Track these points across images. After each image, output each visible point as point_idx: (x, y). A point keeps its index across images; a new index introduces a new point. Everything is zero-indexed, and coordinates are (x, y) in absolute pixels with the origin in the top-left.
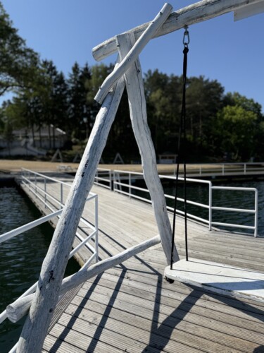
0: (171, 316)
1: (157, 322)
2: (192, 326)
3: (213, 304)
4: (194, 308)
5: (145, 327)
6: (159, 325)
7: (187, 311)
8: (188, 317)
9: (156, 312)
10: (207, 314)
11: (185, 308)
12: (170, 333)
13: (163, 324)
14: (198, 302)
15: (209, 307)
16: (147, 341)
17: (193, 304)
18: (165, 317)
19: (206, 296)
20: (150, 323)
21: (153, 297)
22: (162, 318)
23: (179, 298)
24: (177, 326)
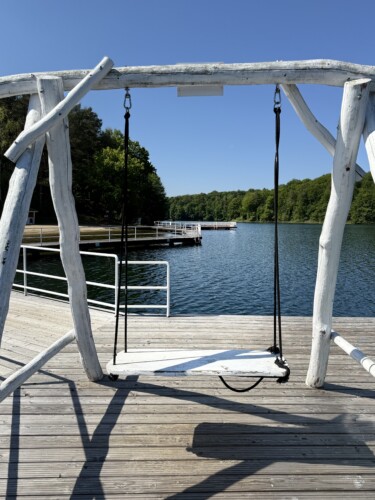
0: (101, 423)
1: (88, 435)
2: (129, 427)
3: (144, 398)
4: (124, 409)
5: (75, 445)
6: (91, 438)
7: (118, 413)
8: (121, 419)
9: (82, 425)
10: (141, 410)
11: (114, 410)
12: (107, 441)
13: (95, 435)
14: (127, 401)
15: (140, 402)
16: (84, 458)
17: (123, 404)
18: (95, 427)
19: (133, 392)
20: (79, 439)
21: (71, 409)
22: (91, 430)
23: (104, 402)
24: (112, 432)
